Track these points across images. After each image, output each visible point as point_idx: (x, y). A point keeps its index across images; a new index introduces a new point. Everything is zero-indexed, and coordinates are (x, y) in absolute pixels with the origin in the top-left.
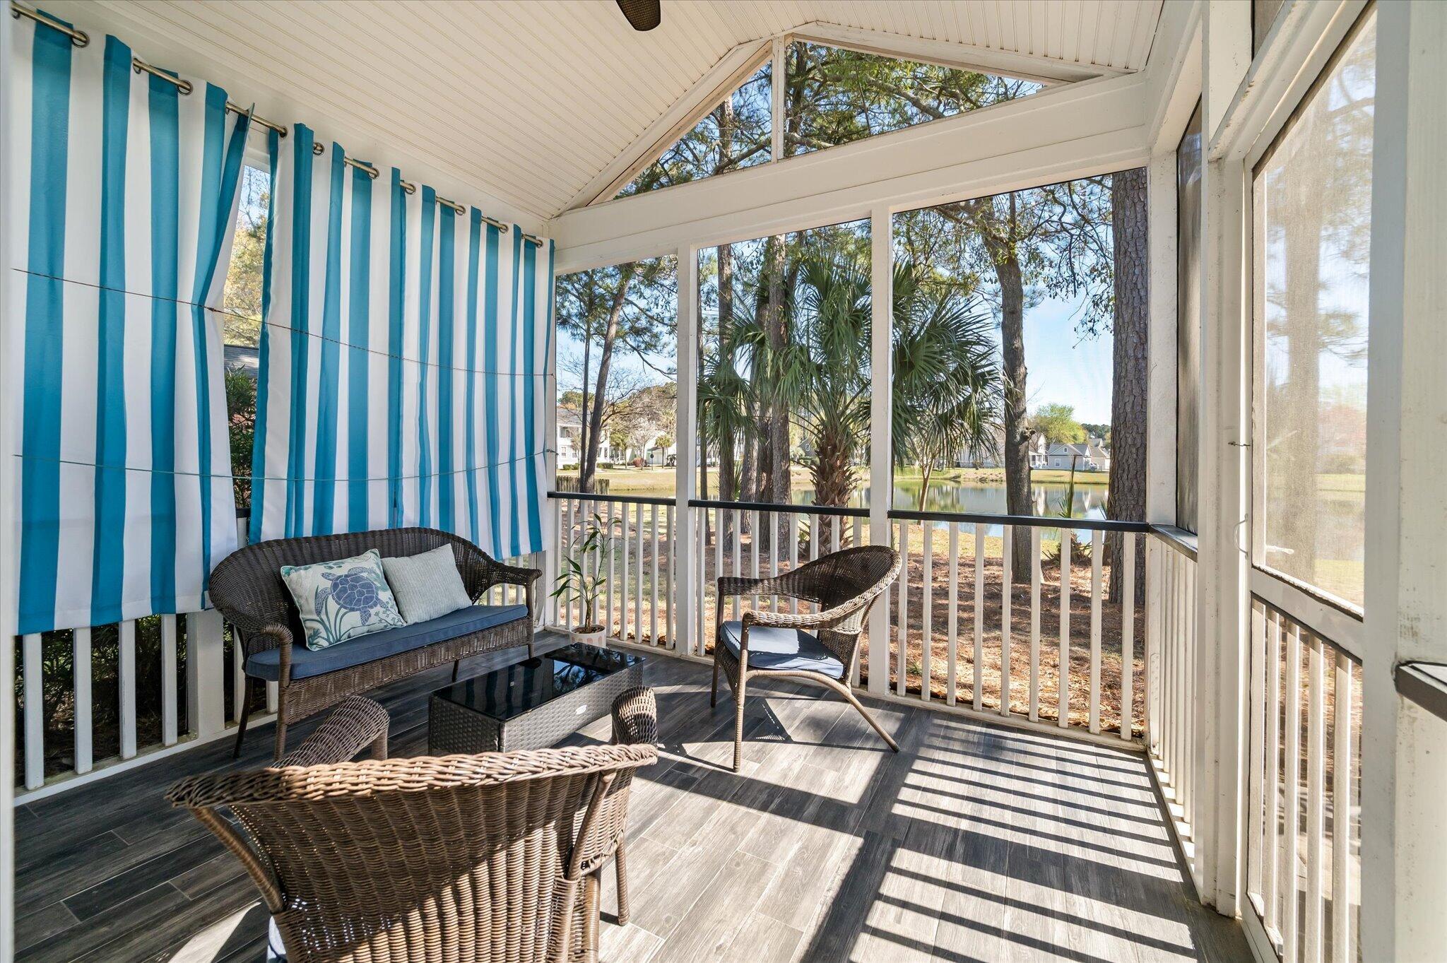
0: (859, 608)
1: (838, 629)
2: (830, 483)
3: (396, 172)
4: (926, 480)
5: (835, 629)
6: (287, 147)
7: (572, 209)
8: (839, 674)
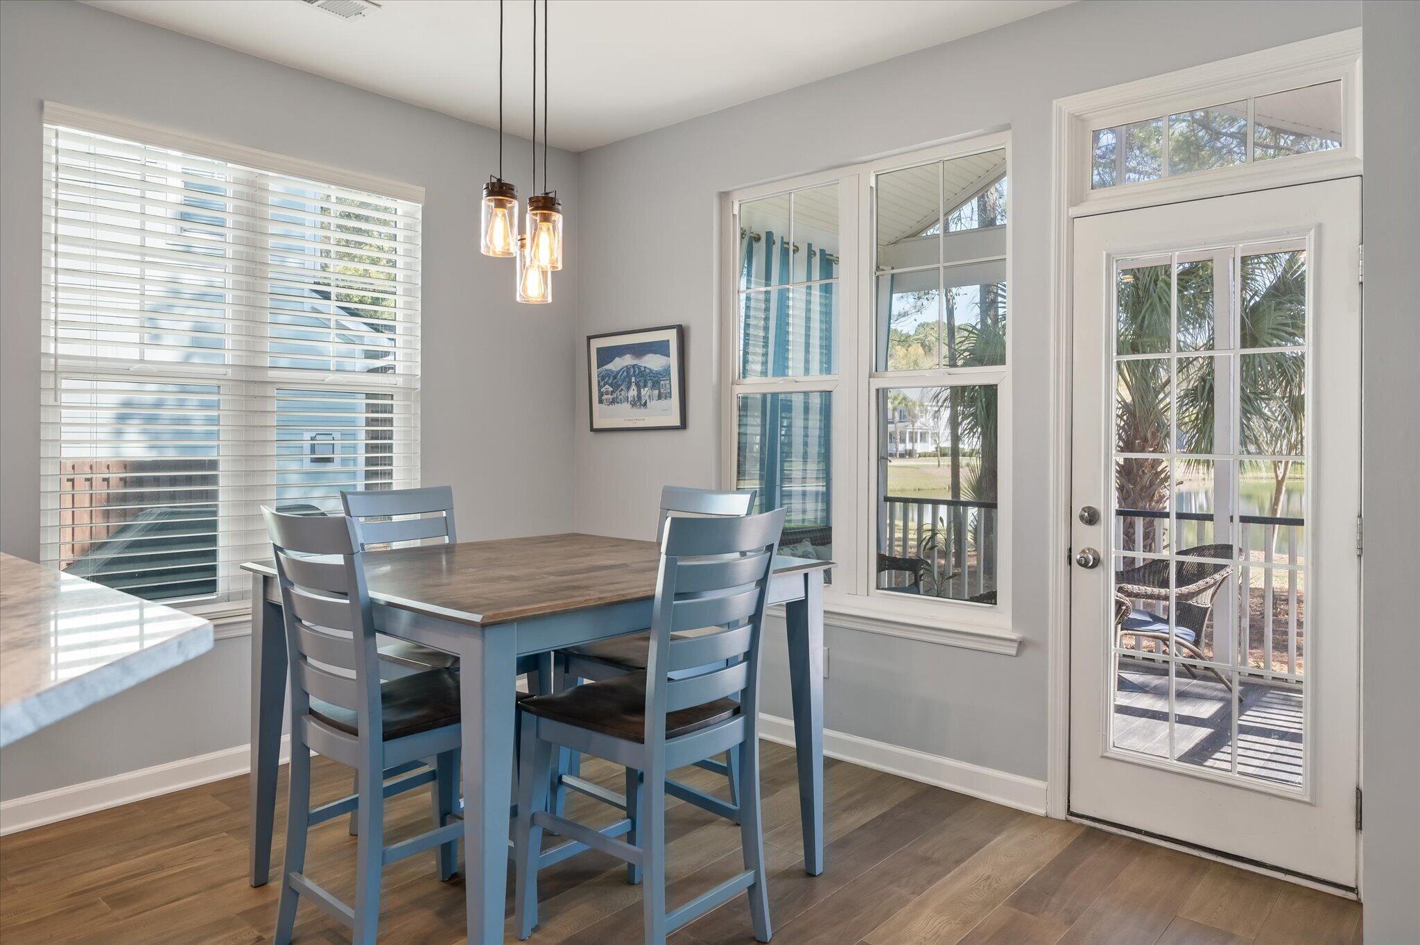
0: (1210, 587)
1: (1193, 602)
2: (1138, 487)
3: (822, 251)
4: (1280, 484)
5: (1190, 602)
6: (760, 248)
7: (908, 237)
8: (1192, 639)
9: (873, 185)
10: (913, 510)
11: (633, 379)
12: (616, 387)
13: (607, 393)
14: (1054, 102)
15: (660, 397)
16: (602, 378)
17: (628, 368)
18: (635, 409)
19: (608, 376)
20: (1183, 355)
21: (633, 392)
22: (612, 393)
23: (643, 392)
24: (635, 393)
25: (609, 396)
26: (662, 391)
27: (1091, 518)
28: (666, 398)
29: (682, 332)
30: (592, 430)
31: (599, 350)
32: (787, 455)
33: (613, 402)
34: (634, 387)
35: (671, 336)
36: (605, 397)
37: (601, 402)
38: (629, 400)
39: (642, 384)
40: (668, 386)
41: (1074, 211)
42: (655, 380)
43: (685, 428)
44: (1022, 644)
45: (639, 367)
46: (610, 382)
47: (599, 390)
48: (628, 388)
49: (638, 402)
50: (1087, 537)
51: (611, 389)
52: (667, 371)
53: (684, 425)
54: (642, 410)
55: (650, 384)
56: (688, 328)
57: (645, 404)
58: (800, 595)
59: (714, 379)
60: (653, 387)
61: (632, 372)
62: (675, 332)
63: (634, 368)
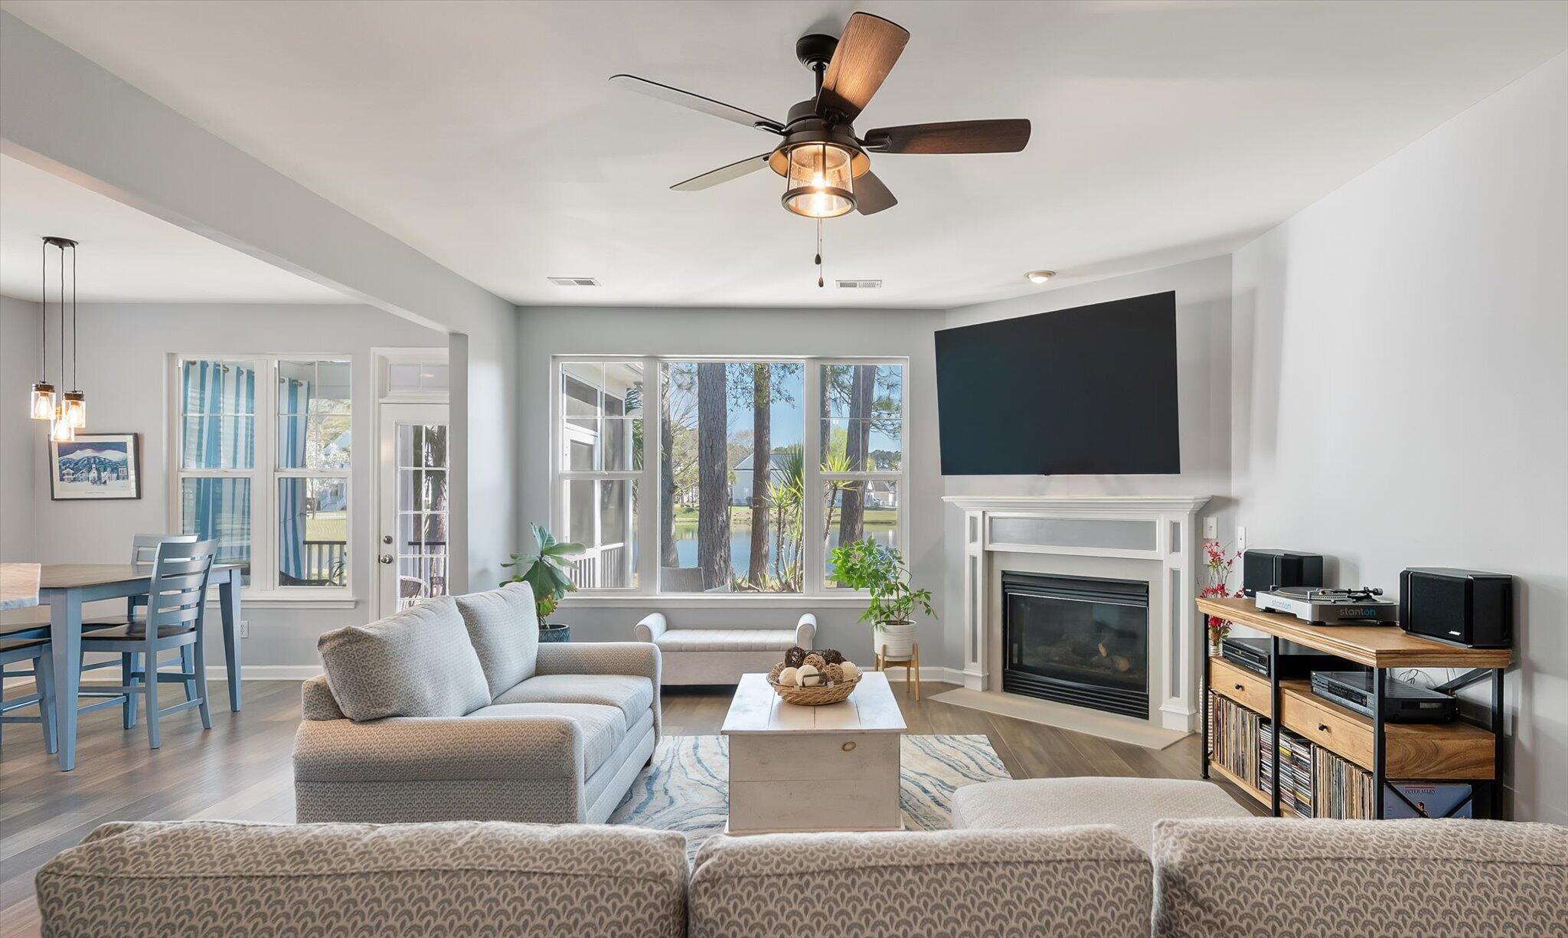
9: (277, 366)
10: (315, 548)
11: (94, 466)
12: (76, 470)
13: (68, 474)
14: (372, 348)
15: (118, 478)
16: (64, 465)
17: (89, 459)
18: (95, 486)
19: (70, 463)
20: (428, 469)
21: (94, 474)
22: (73, 474)
23: (103, 475)
24: (96, 475)
25: (70, 476)
26: (120, 474)
27: (389, 541)
28: (124, 478)
29: (137, 439)
30: (53, 499)
31: (60, 445)
32: (218, 510)
33: (74, 480)
34: (94, 470)
35: (129, 440)
36: (66, 477)
37: (62, 479)
38: (90, 479)
39: (102, 469)
40: (126, 471)
41: (381, 400)
42: (115, 468)
43: (140, 498)
44: (357, 603)
45: (99, 459)
46: (71, 466)
47: (61, 472)
48: (89, 472)
49: (98, 481)
50: (387, 549)
51: (72, 472)
52: (125, 463)
53: (139, 496)
54: (102, 486)
55: (109, 469)
56: (142, 435)
57: (105, 482)
58: (228, 581)
59: (164, 469)
60: (112, 471)
61: (92, 460)
62: (131, 437)
63: (94, 458)
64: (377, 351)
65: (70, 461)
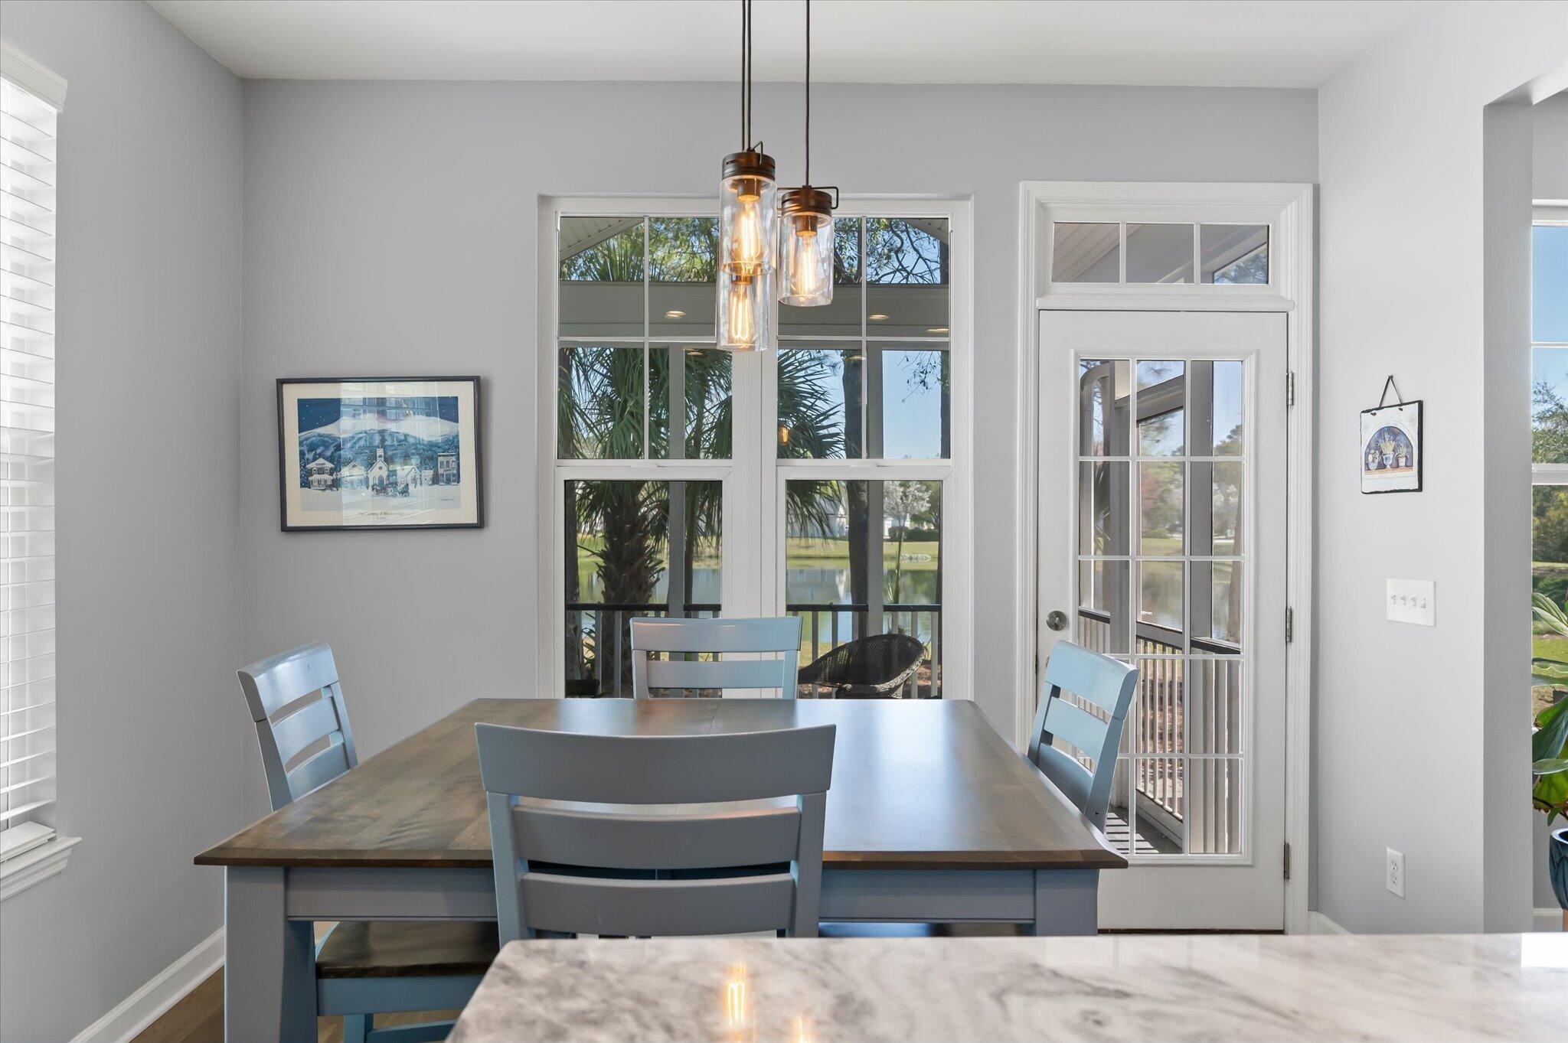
11: (380, 453)
12: (340, 463)
13: (321, 471)
14: (1022, 184)
15: (436, 480)
16: (309, 450)
17: (368, 434)
18: (382, 499)
19: (326, 445)
21: (379, 472)
22: (332, 473)
23: (400, 474)
24: (385, 474)
25: (326, 477)
26: (441, 471)
27: (1059, 622)
28: (448, 482)
29: (480, 385)
30: (285, 529)
31: (302, 404)
33: (335, 485)
34: (380, 463)
35: (464, 393)
36: (315, 477)
37: (305, 483)
38: (371, 483)
39: (398, 461)
40: (454, 465)
41: (1040, 303)
42: (427, 455)
43: (483, 527)
45: (393, 434)
46: (329, 453)
47: (303, 467)
48: (369, 467)
49: (389, 487)
51: (329, 465)
52: (452, 445)
54: (401, 500)
55: (414, 461)
56: (487, 381)
57: (405, 492)
60: (423, 465)
61: (377, 440)
62: (470, 385)
63: (382, 432)
64: (1030, 191)
65: (325, 442)
